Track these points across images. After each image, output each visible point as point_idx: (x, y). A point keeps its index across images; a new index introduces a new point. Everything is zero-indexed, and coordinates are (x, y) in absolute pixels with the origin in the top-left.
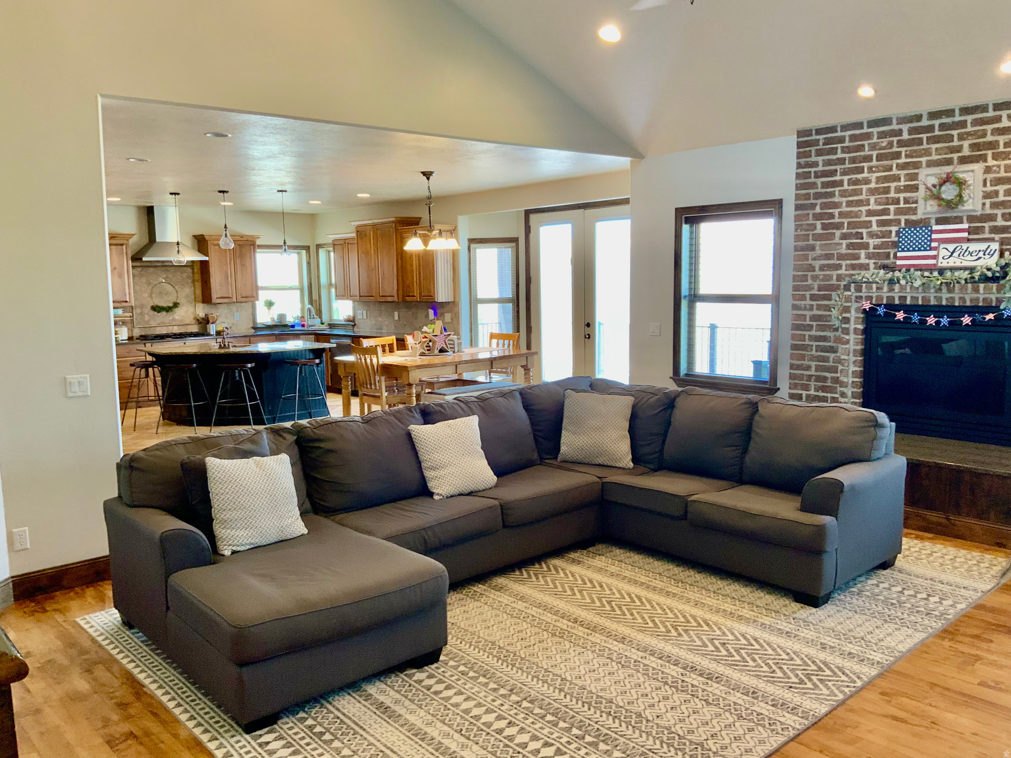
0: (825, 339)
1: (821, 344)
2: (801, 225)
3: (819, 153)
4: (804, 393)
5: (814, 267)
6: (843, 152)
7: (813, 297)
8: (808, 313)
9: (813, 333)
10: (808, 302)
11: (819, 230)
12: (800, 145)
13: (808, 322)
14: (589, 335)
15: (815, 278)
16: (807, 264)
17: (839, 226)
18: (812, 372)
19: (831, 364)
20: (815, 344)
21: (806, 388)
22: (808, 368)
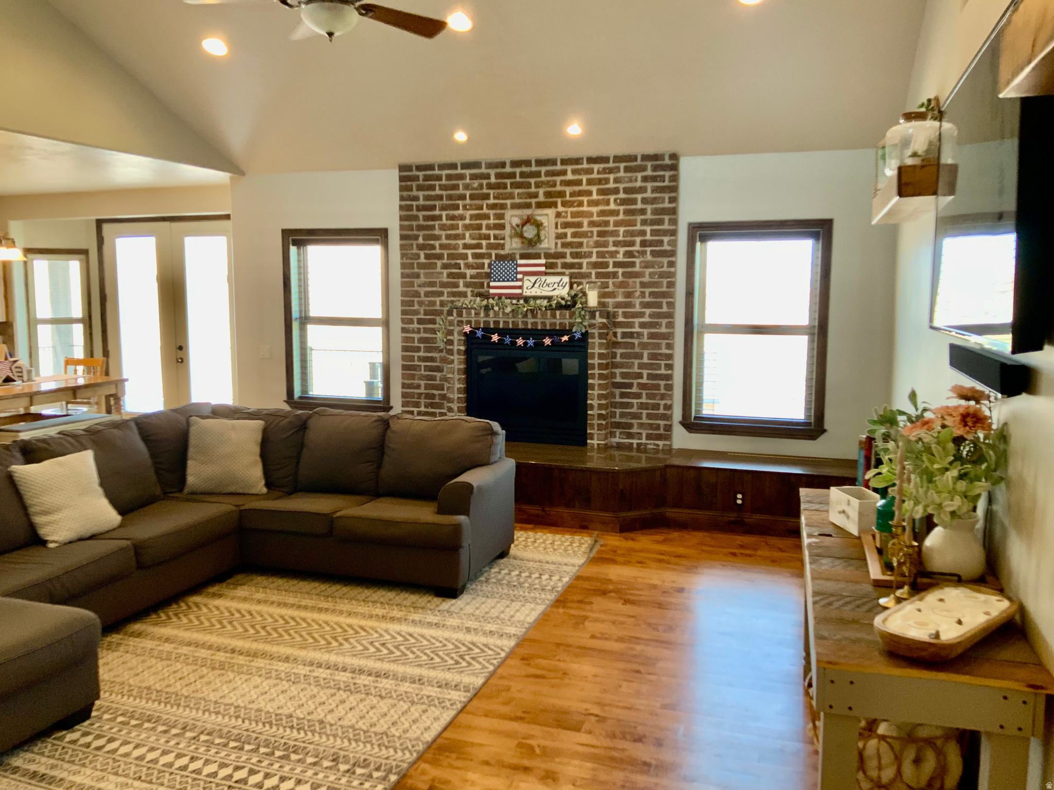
0: (432, 359)
1: (428, 364)
2: (407, 254)
3: (420, 188)
4: (415, 410)
5: (420, 294)
6: (441, 189)
7: (420, 321)
8: (416, 336)
9: (422, 354)
10: (416, 326)
11: (422, 260)
12: (402, 179)
13: (416, 344)
14: (181, 359)
15: (421, 303)
16: (413, 291)
17: (440, 257)
18: (422, 390)
19: (438, 382)
20: (423, 364)
21: (417, 405)
22: (418, 387)
